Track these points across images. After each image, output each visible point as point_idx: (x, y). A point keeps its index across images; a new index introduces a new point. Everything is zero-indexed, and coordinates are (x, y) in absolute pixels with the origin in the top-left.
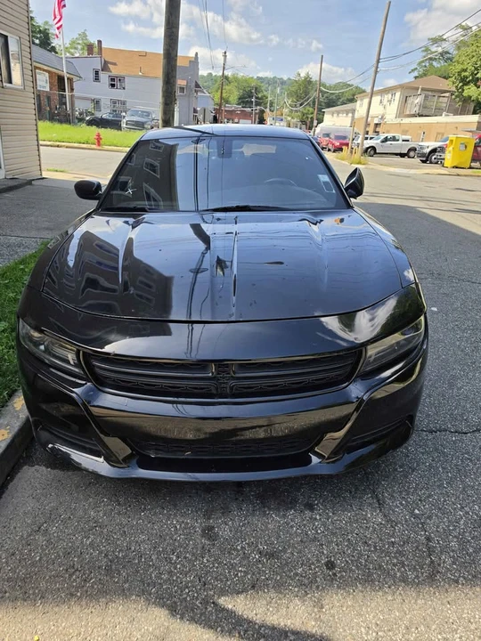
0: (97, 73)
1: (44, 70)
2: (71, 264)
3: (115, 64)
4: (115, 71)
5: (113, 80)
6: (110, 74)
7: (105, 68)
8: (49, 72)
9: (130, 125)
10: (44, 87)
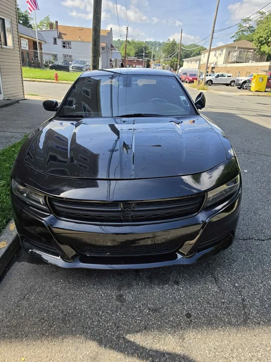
0: (55, 39)
1: (25, 38)
2: (41, 147)
3: (65, 34)
5: (64, 43)
6: (63, 40)
7: (60, 36)
8: (28, 39)
9: (75, 69)
10: (25, 48)
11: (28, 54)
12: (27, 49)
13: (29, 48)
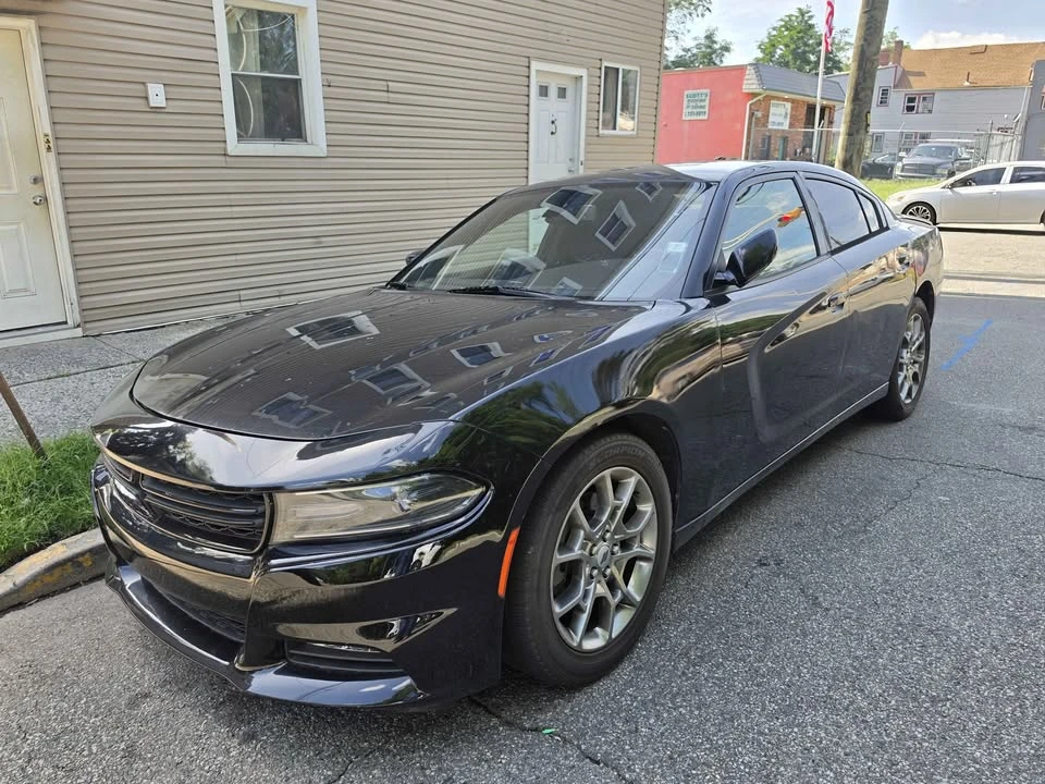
0: (885, 92)
1: (785, 100)
5: (911, 100)
6: (907, 90)
7: (901, 82)
8: (793, 101)
9: (909, 171)
10: (779, 124)
11: (785, 140)
12: (786, 127)
13: (791, 125)
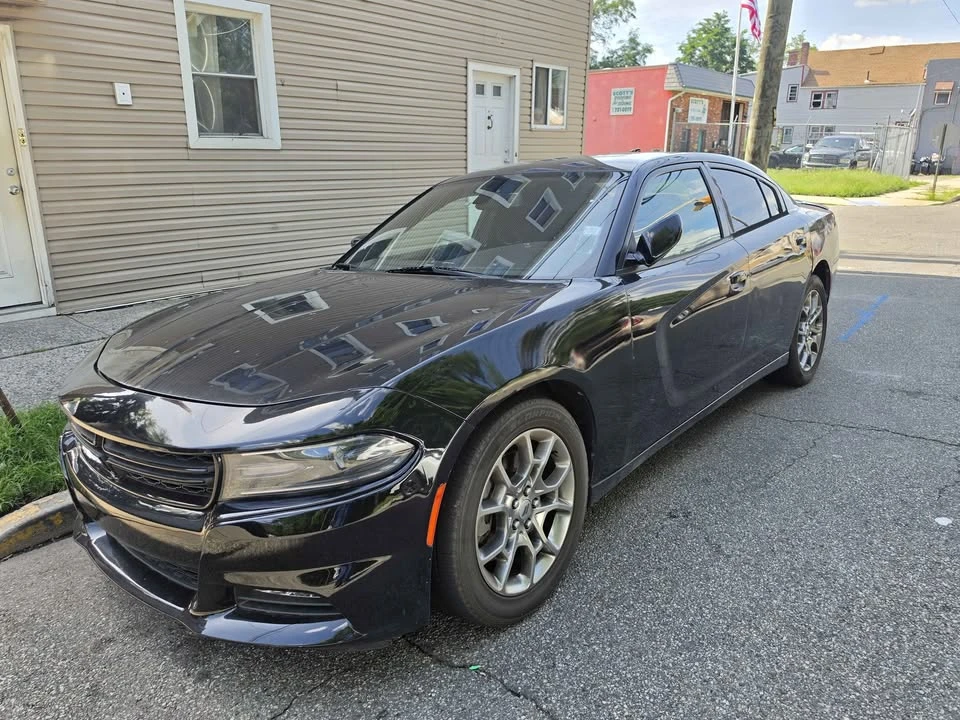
0: (794, 89)
1: (703, 96)
3: (826, 73)
4: (822, 84)
5: (817, 97)
6: (814, 88)
7: (808, 80)
8: (709, 98)
9: (815, 161)
10: (698, 119)
11: (704, 133)
12: (704, 121)
13: (709, 120)
